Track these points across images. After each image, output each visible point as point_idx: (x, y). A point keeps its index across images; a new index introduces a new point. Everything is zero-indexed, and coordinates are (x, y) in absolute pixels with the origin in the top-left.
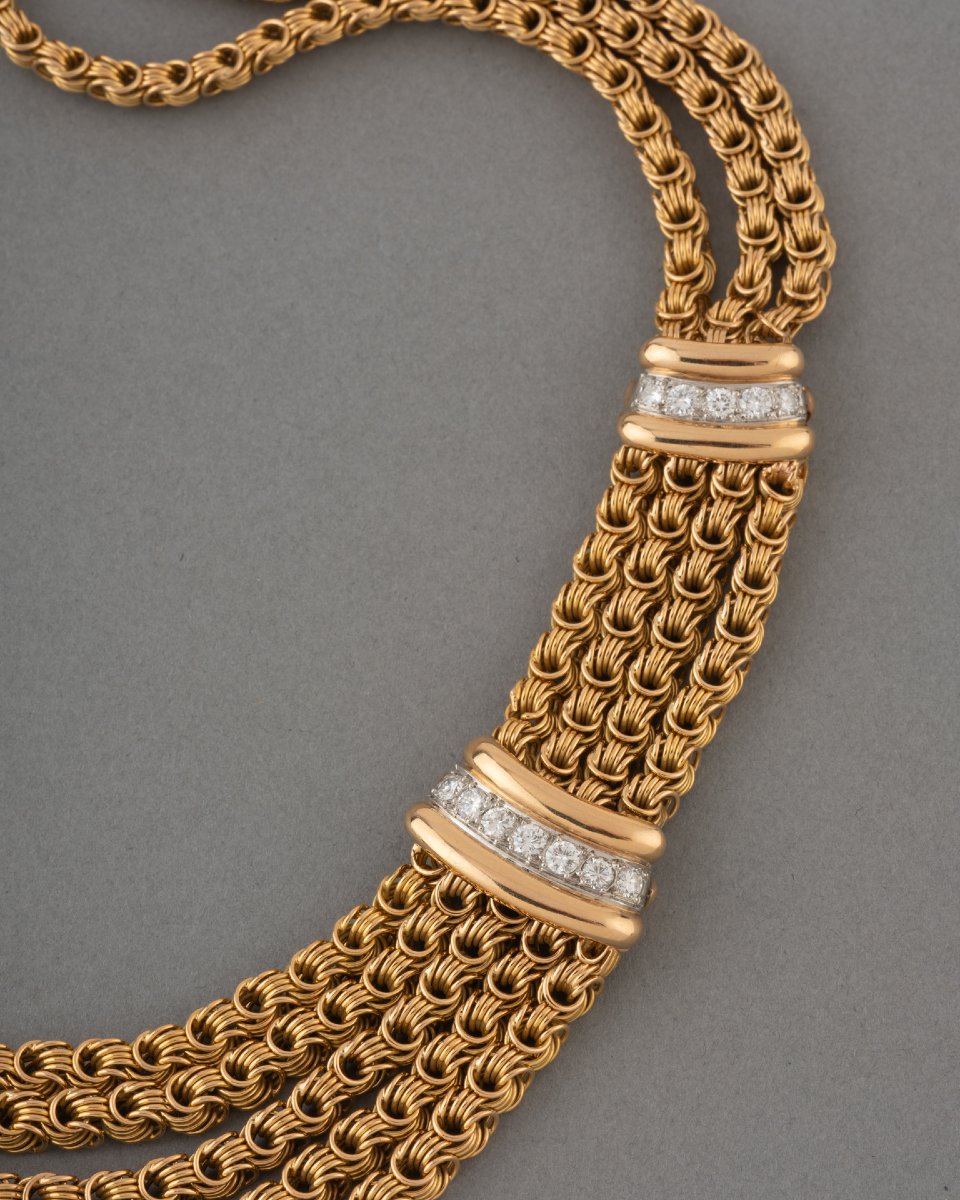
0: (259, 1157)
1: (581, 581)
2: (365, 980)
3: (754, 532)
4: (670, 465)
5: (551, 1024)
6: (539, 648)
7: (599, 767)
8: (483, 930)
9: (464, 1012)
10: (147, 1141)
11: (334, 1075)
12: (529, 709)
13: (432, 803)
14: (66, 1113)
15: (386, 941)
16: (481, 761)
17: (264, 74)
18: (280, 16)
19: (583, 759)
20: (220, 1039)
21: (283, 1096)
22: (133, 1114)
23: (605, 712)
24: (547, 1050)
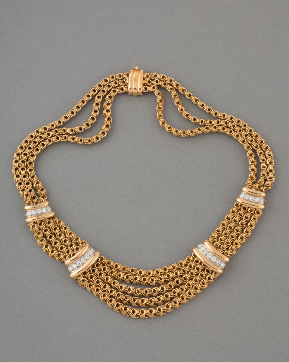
0: (161, 291)
1: (226, 220)
2: (182, 270)
3: (253, 219)
4: (243, 206)
5: (207, 282)
6: (218, 228)
7: (222, 247)
8: (200, 267)
9: (195, 278)
10: (146, 286)
11: (174, 282)
12: (214, 237)
13: (197, 247)
14: (136, 279)
15: (186, 265)
16: (205, 243)
17: (197, 135)
18: (201, 127)
19: (220, 246)
20: (160, 274)
21: (167, 284)
22: (145, 281)
23: (225, 240)
24: (206, 286)
